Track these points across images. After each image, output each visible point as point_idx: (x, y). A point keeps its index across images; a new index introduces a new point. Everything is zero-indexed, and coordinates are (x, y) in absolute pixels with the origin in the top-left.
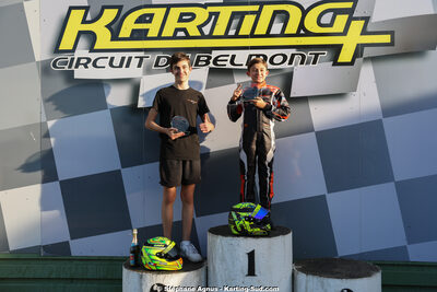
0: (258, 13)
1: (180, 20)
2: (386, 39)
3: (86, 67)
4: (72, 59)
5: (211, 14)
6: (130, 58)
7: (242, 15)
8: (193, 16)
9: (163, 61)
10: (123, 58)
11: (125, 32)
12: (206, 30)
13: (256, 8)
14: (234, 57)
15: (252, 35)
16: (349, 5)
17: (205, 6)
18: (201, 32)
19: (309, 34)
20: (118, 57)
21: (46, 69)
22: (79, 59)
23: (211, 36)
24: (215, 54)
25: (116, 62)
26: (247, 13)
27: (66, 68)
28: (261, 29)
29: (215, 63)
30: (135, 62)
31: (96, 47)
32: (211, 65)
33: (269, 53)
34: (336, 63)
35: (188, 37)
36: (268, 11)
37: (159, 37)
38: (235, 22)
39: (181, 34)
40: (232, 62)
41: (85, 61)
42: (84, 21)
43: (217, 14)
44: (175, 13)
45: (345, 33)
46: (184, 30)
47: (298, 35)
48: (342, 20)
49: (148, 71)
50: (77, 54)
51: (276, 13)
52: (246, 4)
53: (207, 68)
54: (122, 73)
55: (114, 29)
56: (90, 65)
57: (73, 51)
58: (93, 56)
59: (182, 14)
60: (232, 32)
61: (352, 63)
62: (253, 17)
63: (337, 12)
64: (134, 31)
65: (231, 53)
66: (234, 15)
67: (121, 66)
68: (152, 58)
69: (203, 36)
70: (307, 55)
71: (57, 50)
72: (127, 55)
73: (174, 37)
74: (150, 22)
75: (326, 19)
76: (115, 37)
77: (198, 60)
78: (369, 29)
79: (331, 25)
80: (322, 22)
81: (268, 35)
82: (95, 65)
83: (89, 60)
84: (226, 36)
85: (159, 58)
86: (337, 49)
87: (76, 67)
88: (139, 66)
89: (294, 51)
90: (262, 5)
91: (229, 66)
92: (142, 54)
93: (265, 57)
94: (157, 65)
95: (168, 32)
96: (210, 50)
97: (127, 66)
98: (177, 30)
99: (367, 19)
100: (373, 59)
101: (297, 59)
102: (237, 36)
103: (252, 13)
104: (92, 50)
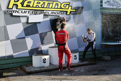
0: (53, 3)
1: (37, 3)
2: (75, 10)
3: (16, 13)
4: (12, 11)
5: (44, 3)
6: (26, 11)
7: (50, 3)
8: (40, 3)
9: (34, 12)
10: (25, 11)
11: (25, 5)
12: (43, 6)
13: (52, 2)
14: (48, 12)
15: (52, 8)
16: (69, 3)
17: (42, 1)
18: (42, 6)
19: (62, 8)
20: (23, 11)
21: (5, 13)
22: (14, 11)
23: (43, 8)
24: (45, 11)
25: (23, 12)
26: (51, 3)
27: (11, 13)
28: (53, 7)
29: (45, 13)
30: (27, 12)
31: (18, 8)
32: (44, 14)
33: (55, 12)
34: (67, 15)
35: (39, 7)
36: (55, 3)
37: (33, 7)
38: (48, 5)
39: (37, 6)
40: (48, 13)
41: (15, 11)
42: (15, 2)
43: (45, 3)
44: (36, 2)
45: (68, 9)
46: (38, 6)
47: (60, 8)
48: (68, 6)
49: (30, 14)
50: (13, 9)
51: (56, 4)
52: (50, 1)
53: (43, 14)
54: (25, 14)
55: (22, 4)
56: (17, 12)
57: (12, 8)
58: (17, 10)
59: (37, 2)
60: (48, 7)
61: (69, 15)
62: (52, 4)
63: (67, 4)
64: (27, 5)
65: (48, 11)
66: (48, 3)
67: (24, 13)
68: (31, 11)
69: (42, 7)
70: (62, 13)
71: (8, 8)
72: (26, 10)
73: (36, 7)
74: (30, 3)
75: (65, 6)
76: (22, 6)
77: (41, 12)
78: (72, 8)
79: (66, 7)
80: (64, 6)
81: (55, 8)
82: (18, 12)
83: (16, 11)
84: (47, 8)
85: (33, 12)
86: (67, 12)
87: (13, 12)
88: (28, 13)
89: (59, 12)
90: (53, 2)
91: (47, 14)
92: (29, 10)
93: (54, 13)
94: (32, 13)
95: (35, 6)
96: (43, 10)
97: (26, 13)
98: (36, 6)
99: (72, 6)
100: (73, 14)
101: (60, 13)
102: (49, 8)
103: (52, 3)
104: (17, 9)
